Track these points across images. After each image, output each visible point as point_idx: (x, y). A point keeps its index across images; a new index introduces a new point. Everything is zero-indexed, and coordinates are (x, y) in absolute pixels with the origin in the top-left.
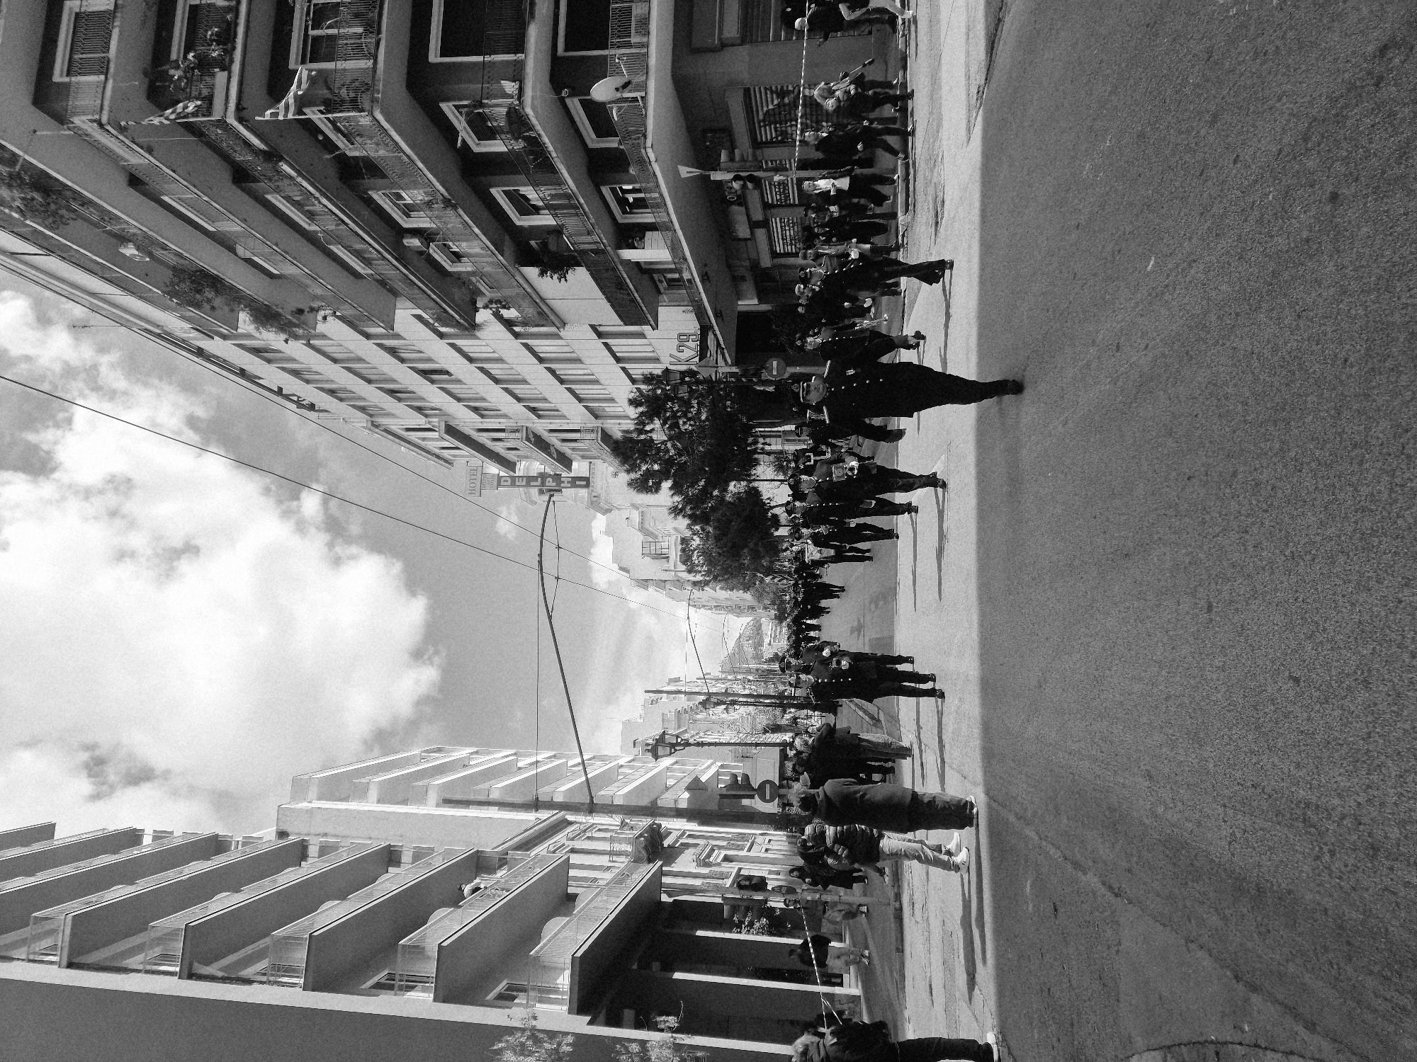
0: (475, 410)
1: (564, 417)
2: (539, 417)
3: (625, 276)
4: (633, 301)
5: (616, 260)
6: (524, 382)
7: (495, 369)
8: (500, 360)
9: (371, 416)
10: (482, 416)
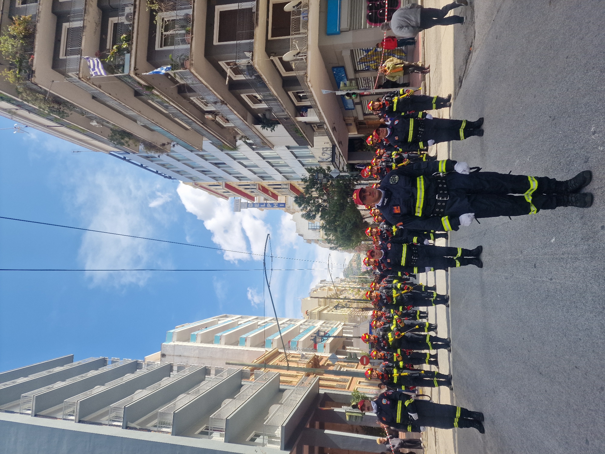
0: (237, 178)
1: (274, 179)
2: (264, 180)
3: (299, 127)
4: (303, 137)
5: (295, 121)
6: (257, 166)
7: (245, 162)
8: (246, 159)
9: (194, 180)
10: (240, 180)
